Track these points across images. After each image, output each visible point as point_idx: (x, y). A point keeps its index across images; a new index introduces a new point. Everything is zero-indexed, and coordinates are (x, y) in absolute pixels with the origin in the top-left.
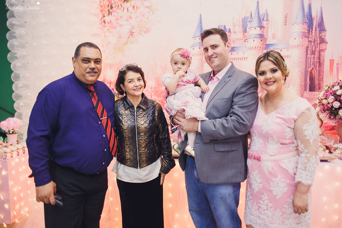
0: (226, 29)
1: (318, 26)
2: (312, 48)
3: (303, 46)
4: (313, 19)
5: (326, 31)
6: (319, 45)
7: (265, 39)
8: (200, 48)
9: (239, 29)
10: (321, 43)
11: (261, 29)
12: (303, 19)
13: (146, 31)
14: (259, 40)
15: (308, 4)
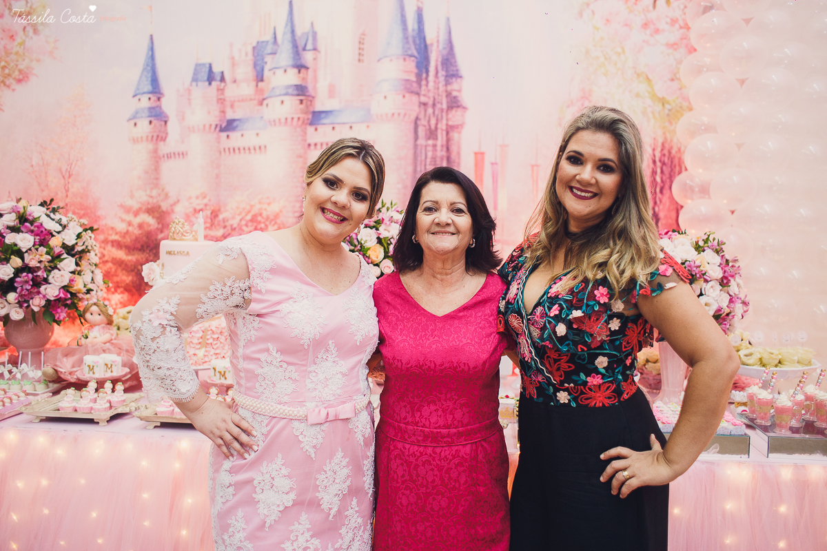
0: (212, 72)
1: (442, 64)
2: (429, 121)
3: (407, 117)
4: (429, 48)
5: (461, 77)
6: (447, 114)
7: (310, 98)
8: (151, 122)
9: (245, 71)
10: (450, 108)
11: (299, 72)
12: (403, 48)
13: (21, 77)
14: (296, 100)
15: (415, 8)
